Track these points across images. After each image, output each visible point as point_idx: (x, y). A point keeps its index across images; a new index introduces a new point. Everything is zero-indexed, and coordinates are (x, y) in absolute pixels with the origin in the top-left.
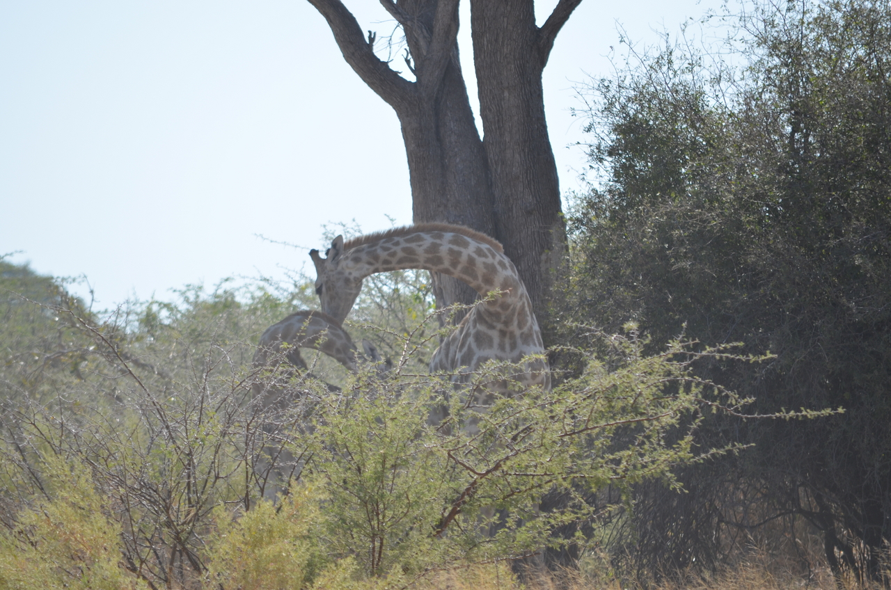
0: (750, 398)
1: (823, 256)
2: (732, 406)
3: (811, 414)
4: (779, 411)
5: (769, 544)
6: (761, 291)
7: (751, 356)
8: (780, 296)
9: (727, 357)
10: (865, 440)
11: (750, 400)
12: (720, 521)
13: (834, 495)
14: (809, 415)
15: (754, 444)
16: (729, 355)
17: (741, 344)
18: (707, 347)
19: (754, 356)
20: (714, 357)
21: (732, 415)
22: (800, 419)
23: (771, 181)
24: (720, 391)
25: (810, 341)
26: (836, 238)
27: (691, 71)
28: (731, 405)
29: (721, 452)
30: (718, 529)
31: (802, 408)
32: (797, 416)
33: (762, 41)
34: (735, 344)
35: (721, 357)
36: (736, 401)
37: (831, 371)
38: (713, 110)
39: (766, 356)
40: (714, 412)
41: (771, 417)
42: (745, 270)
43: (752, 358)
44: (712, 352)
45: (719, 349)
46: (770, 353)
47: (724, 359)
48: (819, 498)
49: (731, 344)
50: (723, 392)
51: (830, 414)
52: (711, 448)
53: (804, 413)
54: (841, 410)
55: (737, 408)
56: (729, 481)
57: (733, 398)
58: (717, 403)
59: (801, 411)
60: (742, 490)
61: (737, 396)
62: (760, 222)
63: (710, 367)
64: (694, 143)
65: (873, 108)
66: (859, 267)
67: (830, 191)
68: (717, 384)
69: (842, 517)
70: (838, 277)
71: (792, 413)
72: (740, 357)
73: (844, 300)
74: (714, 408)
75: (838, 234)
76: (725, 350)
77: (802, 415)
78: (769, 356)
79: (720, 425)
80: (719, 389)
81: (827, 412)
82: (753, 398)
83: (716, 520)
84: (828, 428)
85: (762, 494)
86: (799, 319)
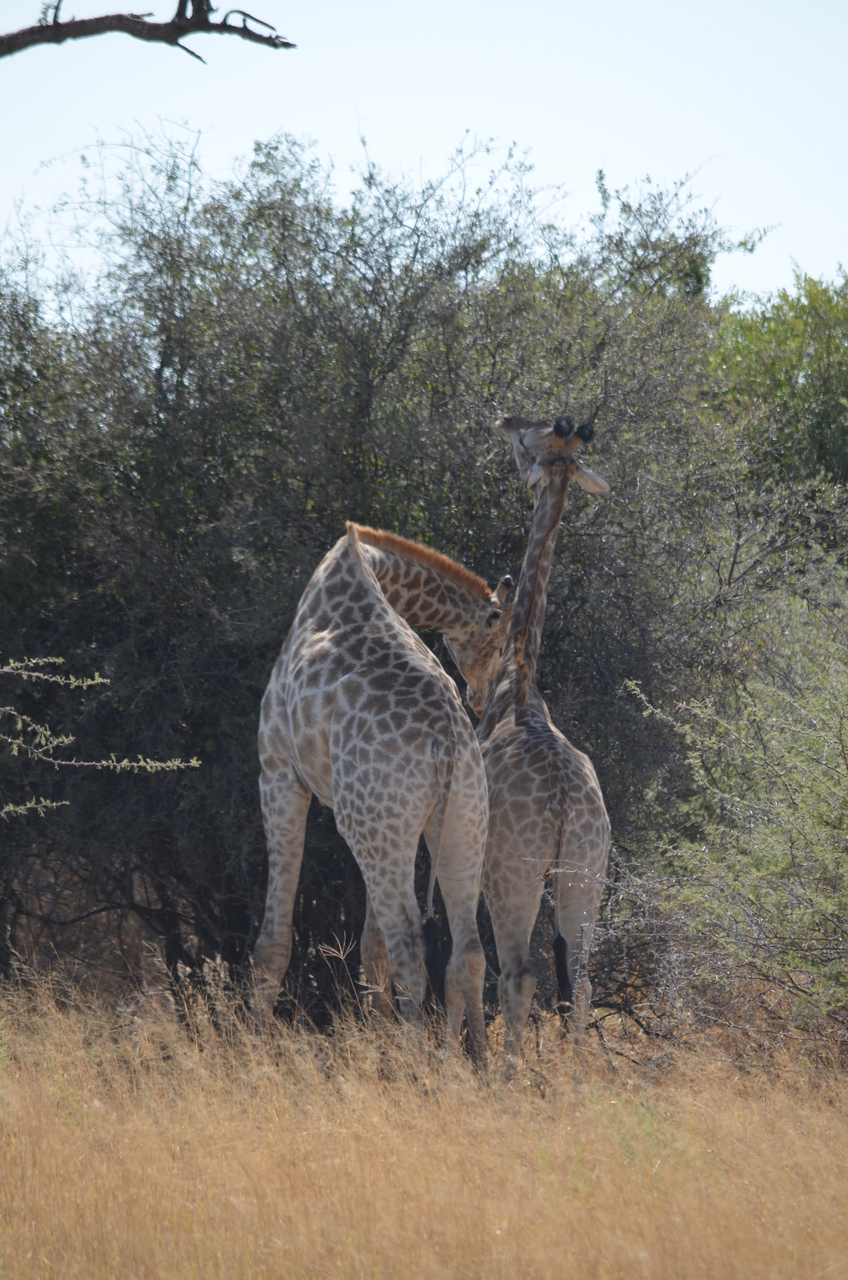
0: (67, 737)
1: (190, 546)
2: (42, 747)
3: (152, 765)
4: (108, 758)
5: (85, 950)
6: (100, 589)
7: (72, 679)
8: (126, 599)
9: (38, 677)
10: (232, 812)
11: (68, 740)
12: (19, 911)
13: (182, 888)
14: (148, 767)
15: (68, 803)
16: (41, 675)
17: (60, 660)
18: (11, 661)
19: (77, 679)
20: (20, 675)
21: (40, 760)
22: (136, 771)
23: (123, 436)
24: (26, 725)
25: (163, 666)
26: (209, 521)
27: (24, 268)
28: (39, 745)
29: (21, 810)
30: (14, 923)
31: (140, 757)
32: (133, 767)
33: (127, 232)
34: (52, 660)
35: (30, 677)
36: (47, 740)
37: (189, 709)
38: (50, 327)
39: (93, 679)
40: (15, 753)
41: (95, 766)
42: (79, 558)
43: (74, 682)
44: (18, 669)
45: (27, 666)
46: (100, 676)
47: (34, 679)
48: (160, 889)
49: (46, 660)
50: (29, 725)
51: (178, 767)
52: (7, 804)
53: (142, 763)
54: (194, 763)
55: (48, 750)
56: (34, 855)
57: (44, 734)
58: (20, 741)
59: (138, 761)
60: (52, 869)
61: (49, 733)
62: (103, 491)
63: (19, 691)
64: (20, 370)
65: (274, 342)
66: (238, 565)
67: (205, 454)
68: (22, 714)
69: (192, 918)
70: (209, 578)
71: (125, 762)
72: (57, 678)
73: (214, 611)
74: (15, 748)
75: (214, 516)
76: (36, 668)
77: (139, 767)
78: (98, 680)
79: (27, 775)
80: (24, 721)
81: (174, 764)
82: (71, 738)
83: (12, 910)
84: (180, 790)
85: (80, 877)
86: (149, 633)
